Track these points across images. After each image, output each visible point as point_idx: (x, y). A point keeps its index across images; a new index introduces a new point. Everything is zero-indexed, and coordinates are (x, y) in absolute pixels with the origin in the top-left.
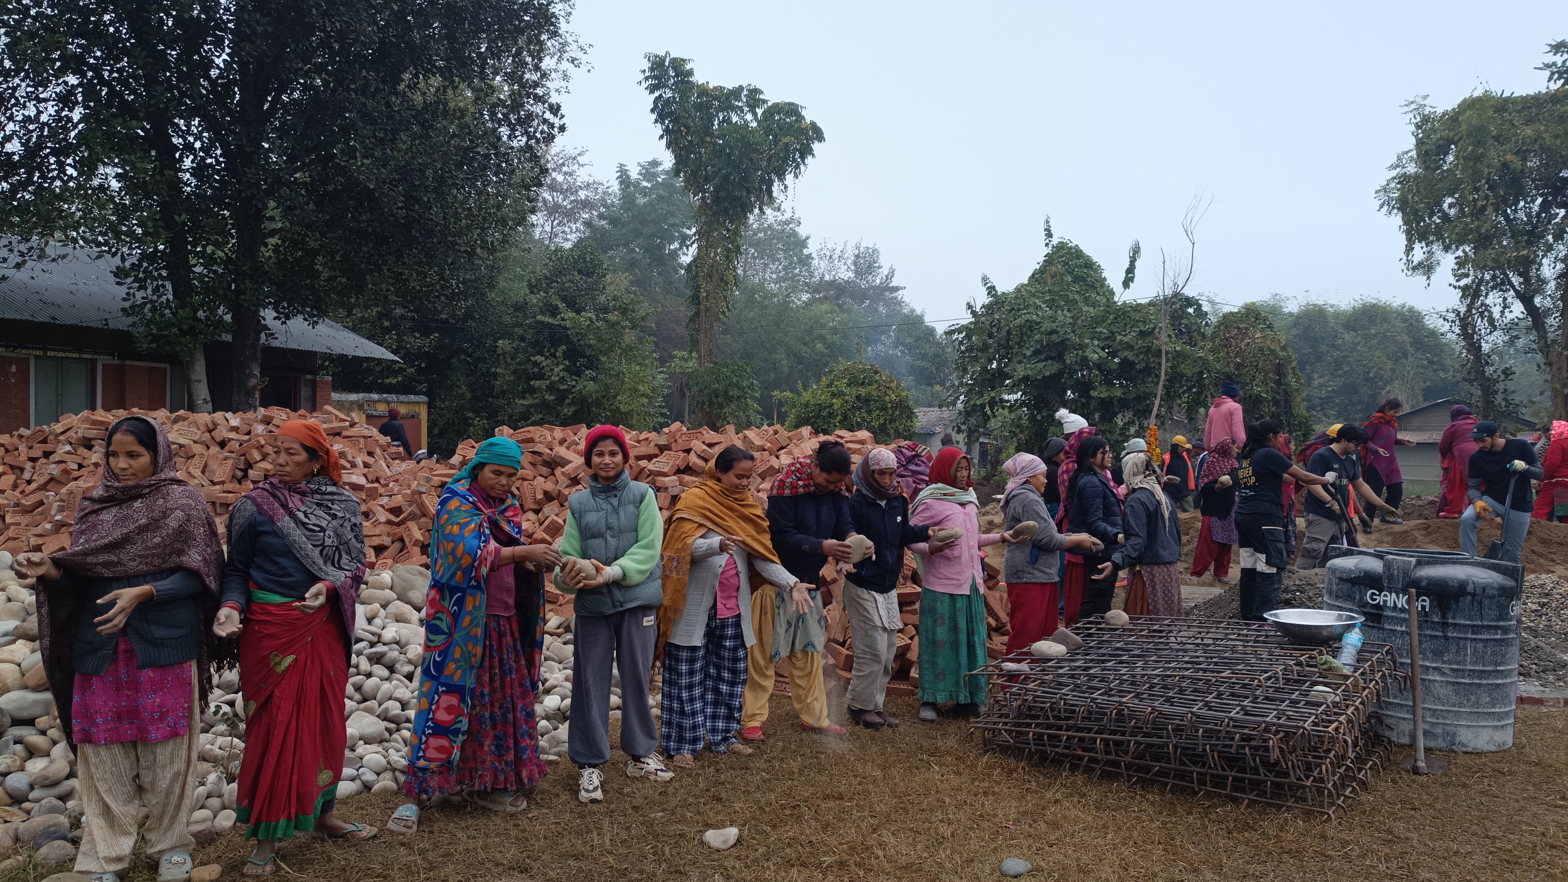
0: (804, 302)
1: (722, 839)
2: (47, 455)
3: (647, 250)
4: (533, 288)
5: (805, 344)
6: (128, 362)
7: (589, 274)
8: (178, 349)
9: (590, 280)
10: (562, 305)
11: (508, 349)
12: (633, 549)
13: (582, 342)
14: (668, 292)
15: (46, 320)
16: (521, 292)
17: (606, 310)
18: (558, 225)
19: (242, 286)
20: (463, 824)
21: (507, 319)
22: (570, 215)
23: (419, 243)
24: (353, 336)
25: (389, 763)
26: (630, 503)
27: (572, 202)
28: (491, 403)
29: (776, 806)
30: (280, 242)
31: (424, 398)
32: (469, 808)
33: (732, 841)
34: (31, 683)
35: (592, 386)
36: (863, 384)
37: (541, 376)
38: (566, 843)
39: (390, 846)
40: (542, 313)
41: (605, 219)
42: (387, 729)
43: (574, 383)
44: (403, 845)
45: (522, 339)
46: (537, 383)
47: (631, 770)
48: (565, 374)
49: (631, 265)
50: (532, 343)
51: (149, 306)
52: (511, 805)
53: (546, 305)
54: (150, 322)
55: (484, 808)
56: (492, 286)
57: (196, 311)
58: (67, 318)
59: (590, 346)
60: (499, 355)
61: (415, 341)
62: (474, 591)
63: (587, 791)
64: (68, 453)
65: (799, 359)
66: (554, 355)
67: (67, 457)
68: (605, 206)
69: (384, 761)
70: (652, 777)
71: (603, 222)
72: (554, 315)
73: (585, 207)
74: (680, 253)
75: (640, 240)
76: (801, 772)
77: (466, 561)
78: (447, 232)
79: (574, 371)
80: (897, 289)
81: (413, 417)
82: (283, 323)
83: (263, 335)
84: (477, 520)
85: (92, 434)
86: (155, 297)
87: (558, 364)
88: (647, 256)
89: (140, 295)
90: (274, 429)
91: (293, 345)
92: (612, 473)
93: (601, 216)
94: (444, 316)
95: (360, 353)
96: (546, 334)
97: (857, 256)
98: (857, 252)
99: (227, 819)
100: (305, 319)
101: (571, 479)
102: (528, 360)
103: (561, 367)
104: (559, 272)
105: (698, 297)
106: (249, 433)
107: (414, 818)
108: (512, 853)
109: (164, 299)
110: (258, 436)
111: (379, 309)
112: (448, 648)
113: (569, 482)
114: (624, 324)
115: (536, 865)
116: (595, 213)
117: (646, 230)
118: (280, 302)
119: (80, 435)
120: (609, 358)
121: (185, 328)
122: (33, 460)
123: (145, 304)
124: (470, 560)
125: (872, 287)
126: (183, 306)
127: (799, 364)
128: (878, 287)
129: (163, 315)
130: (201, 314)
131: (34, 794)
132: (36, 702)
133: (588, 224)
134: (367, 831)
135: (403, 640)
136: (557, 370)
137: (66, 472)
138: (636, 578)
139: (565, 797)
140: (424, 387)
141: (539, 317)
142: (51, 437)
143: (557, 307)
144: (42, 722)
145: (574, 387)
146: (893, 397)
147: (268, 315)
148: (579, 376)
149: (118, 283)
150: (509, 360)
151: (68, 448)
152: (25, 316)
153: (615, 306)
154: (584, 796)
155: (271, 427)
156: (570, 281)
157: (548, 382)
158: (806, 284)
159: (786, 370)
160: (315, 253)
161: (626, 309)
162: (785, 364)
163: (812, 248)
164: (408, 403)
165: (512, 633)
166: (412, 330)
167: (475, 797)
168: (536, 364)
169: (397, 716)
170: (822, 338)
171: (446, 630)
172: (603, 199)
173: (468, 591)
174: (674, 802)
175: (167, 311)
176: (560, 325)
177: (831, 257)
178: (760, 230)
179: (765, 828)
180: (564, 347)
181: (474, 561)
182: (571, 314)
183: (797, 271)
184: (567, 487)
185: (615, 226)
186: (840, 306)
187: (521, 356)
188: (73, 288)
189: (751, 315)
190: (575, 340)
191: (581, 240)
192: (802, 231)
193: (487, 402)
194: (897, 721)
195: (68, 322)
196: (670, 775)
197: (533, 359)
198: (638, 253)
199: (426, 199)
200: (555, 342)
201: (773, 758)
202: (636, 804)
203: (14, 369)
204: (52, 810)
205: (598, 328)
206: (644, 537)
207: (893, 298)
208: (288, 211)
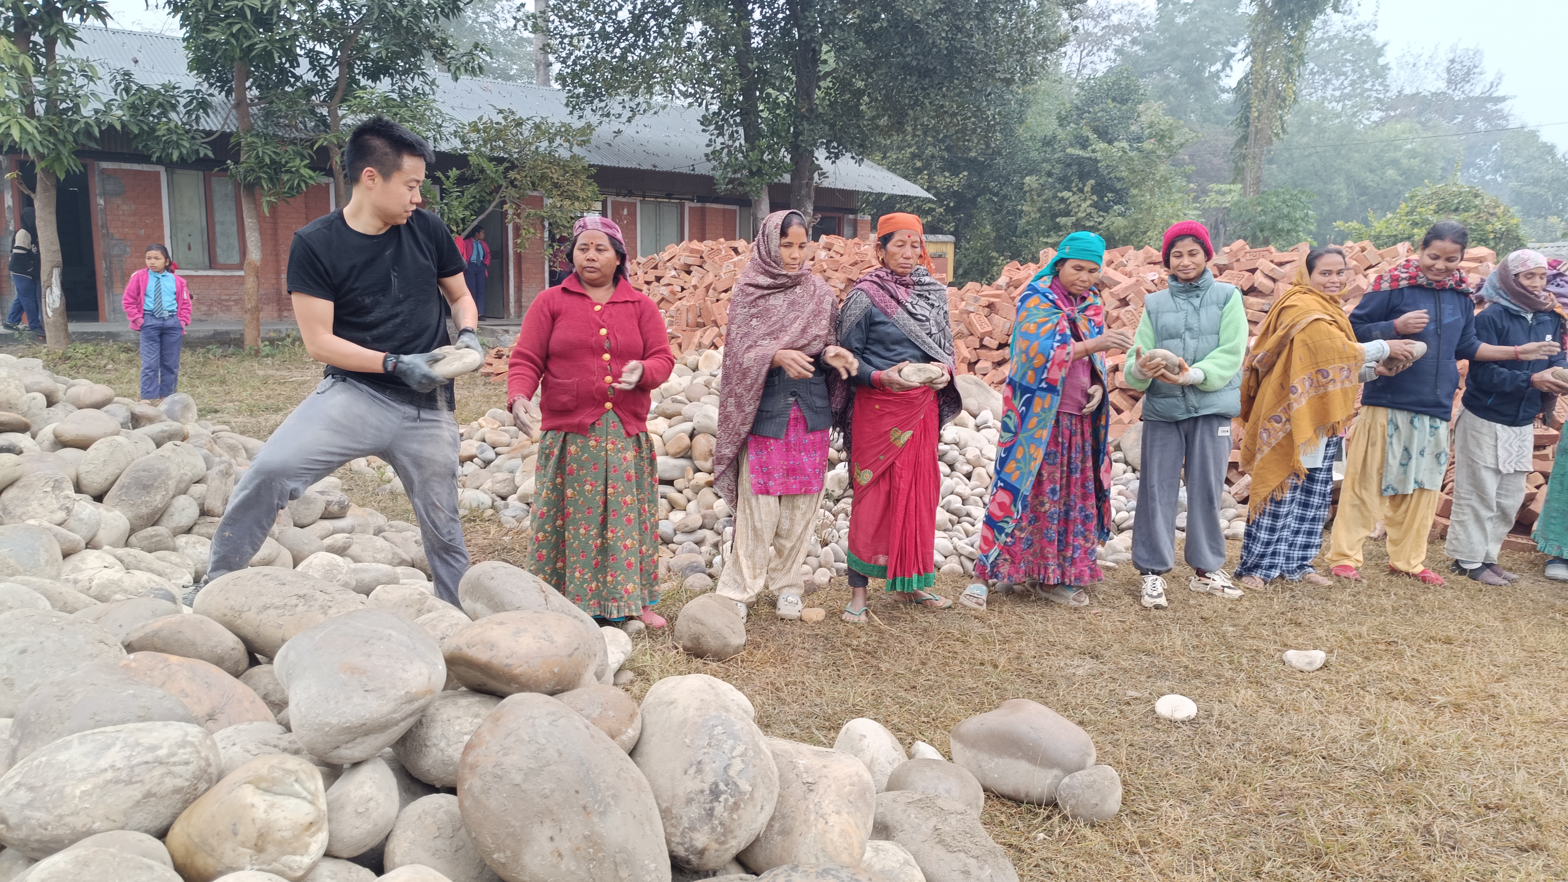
0: (1374, 122)
1: (1307, 660)
2: (658, 279)
3: (1183, 74)
4: (1062, 121)
5: (1371, 171)
6: (708, 205)
7: (1124, 102)
8: (748, 189)
9: (1124, 108)
10: (1093, 136)
11: (1035, 185)
12: (1215, 353)
13: (1112, 175)
14: (1205, 120)
15: (650, 167)
16: (1050, 126)
17: (1139, 139)
18: (1088, 55)
19: (800, 127)
20: (1028, 610)
21: (1034, 155)
22: (1101, 43)
23: (960, 73)
24: (891, 175)
25: (955, 548)
26: (1212, 304)
27: (1103, 28)
28: (1015, 243)
29: (1367, 639)
30: (831, 85)
31: (951, 238)
32: (1033, 598)
33: (1318, 664)
34: (672, 451)
35: (1120, 222)
36: (1456, 210)
37: (1067, 214)
38: (1135, 639)
39: (964, 617)
40: (1071, 145)
41: (1139, 44)
42: (950, 521)
43: (1101, 219)
44: (976, 618)
45: (1049, 174)
46: (1062, 220)
47: (1195, 583)
48: (1092, 210)
49: (1166, 92)
50: (1060, 179)
51: (726, 150)
52: (1074, 600)
53: (1076, 137)
54: (727, 165)
55: (1047, 599)
56: (1021, 122)
57: (763, 153)
58: (665, 166)
59: (1119, 179)
60: (1025, 192)
61: (944, 181)
62: (1043, 393)
63: (1151, 596)
64: (674, 277)
65: (1362, 189)
66: (1081, 190)
67: (673, 281)
68: (1140, 30)
69: (951, 547)
70: (1219, 594)
71: (1136, 48)
72: (1084, 147)
73: (1117, 32)
74: (1222, 75)
75: (1178, 64)
76: (1395, 610)
77: (1038, 362)
78: (987, 60)
79: (1103, 208)
80: (1503, 99)
81: (940, 256)
82: (834, 162)
83: (816, 175)
84: (1055, 319)
85: (690, 261)
86: (730, 143)
87: (1085, 200)
88: (1185, 80)
89: (720, 140)
90: (834, 255)
91: (840, 186)
92: (1192, 274)
93: (1134, 42)
94: (973, 154)
95: (897, 191)
96: (1075, 168)
97: (1452, 61)
98: (1451, 56)
99: (824, 575)
100: (853, 158)
101: (1120, 300)
102: (1055, 197)
103: (1089, 202)
104: (1092, 102)
105: (1247, 119)
106: (813, 259)
107: (984, 597)
108: (1081, 640)
109: (737, 144)
110: (822, 261)
111: (912, 150)
112: (1012, 446)
113: (1118, 303)
114: (1159, 152)
115: (1107, 654)
116: (1128, 38)
117: (1185, 52)
118: (831, 141)
119: (682, 262)
120: (1141, 190)
121: (754, 169)
122: (648, 283)
123: (722, 149)
124: (1044, 360)
125: (1469, 99)
126: (753, 149)
127: (1361, 195)
128: (1477, 98)
129: (737, 159)
130: (766, 157)
131: (678, 538)
132: (675, 466)
133: (1119, 51)
134: (943, 602)
135: (962, 443)
136: (1084, 205)
137: (673, 293)
138: (1217, 383)
139: (1128, 600)
140: (951, 227)
141: (1069, 150)
142: (660, 264)
143: (1087, 139)
144: (679, 483)
145: (1100, 223)
146: (1498, 225)
147: (821, 155)
148: (1107, 212)
149: (704, 131)
150: (1035, 197)
151: (673, 273)
152: (634, 165)
153: (1150, 133)
154: (1147, 601)
155: (832, 253)
156: (1102, 110)
157: (1074, 219)
158: (1378, 100)
159: (1345, 202)
160: (859, 93)
161: (1163, 136)
162: (1344, 195)
163: (1389, 57)
164: (936, 243)
165: (1083, 434)
166: (943, 169)
167: (1038, 588)
168: (1063, 200)
169: (958, 509)
170: (1395, 163)
171: (1013, 429)
172: (1138, 23)
173: (1038, 393)
174: (1247, 618)
175: (740, 155)
176: (1090, 158)
177: (1414, 65)
178: (1322, 40)
179: (1356, 658)
180: (1092, 182)
181: (1047, 361)
182: (1103, 145)
183: (1368, 85)
184: (1116, 308)
185: (1150, 51)
186: (1423, 124)
187: (1048, 194)
188: (667, 140)
189: (1305, 140)
190: (1105, 173)
191: (1111, 69)
192: (1378, 38)
193: (1011, 241)
194: (1515, 576)
195: (665, 169)
196: (1238, 593)
197: (1060, 195)
198: (1174, 79)
199: (968, 27)
200: (1083, 177)
201: (1359, 593)
202: (1205, 615)
203: (625, 212)
204: (691, 551)
205: (1131, 159)
206: (1228, 341)
207: (1497, 111)
208: (840, 51)
